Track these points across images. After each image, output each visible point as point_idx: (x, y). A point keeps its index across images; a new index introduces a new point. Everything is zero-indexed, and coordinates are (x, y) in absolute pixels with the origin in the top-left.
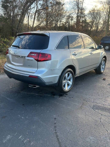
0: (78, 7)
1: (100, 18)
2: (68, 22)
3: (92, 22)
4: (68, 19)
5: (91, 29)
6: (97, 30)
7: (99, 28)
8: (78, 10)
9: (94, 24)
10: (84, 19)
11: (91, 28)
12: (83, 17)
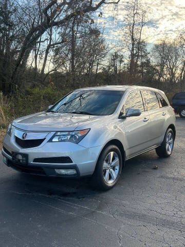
0: (133, 39)
1: (176, 59)
2: (114, 66)
3: (162, 65)
4: (114, 60)
5: (159, 79)
6: (171, 79)
7: (177, 75)
8: (133, 45)
9: (165, 69)
10: (144, 60)
11: (161, 75)
12: (142, 56)
